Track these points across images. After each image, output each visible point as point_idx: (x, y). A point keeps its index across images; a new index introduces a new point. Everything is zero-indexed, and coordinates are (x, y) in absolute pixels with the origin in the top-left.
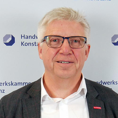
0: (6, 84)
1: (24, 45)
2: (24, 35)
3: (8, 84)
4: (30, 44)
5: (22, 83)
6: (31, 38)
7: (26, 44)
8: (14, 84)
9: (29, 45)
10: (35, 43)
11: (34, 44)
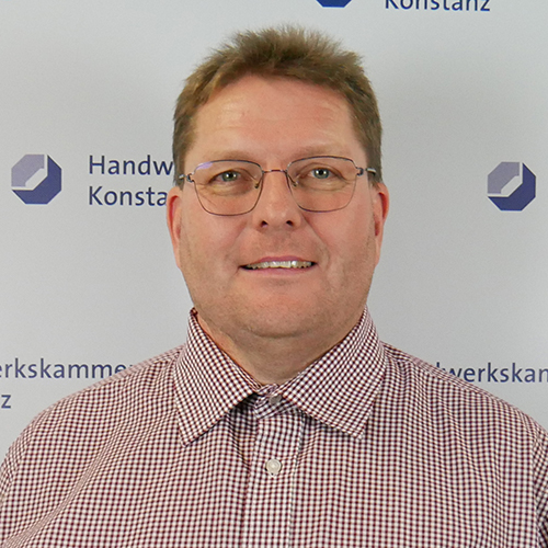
0: (18, 371)
1: (103, 201)
2: (103, 157)
3: (25, 371)
4: (126, 197)
5: (86, 367)
6: (133, 173)
7: (111, 198)
8: (51, 371)
9: (122, 203)
10: (150, 193)
11: (145, 197)
